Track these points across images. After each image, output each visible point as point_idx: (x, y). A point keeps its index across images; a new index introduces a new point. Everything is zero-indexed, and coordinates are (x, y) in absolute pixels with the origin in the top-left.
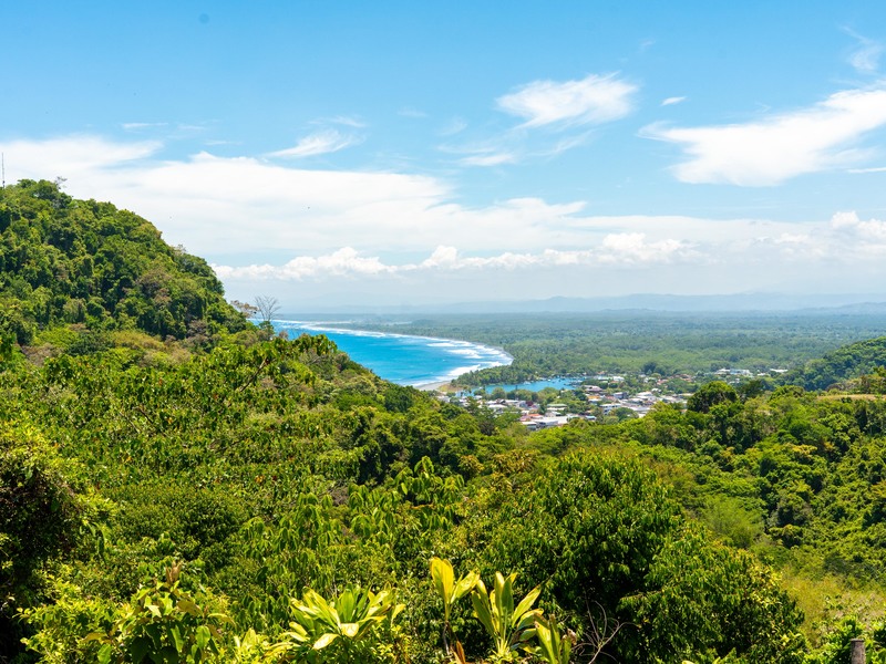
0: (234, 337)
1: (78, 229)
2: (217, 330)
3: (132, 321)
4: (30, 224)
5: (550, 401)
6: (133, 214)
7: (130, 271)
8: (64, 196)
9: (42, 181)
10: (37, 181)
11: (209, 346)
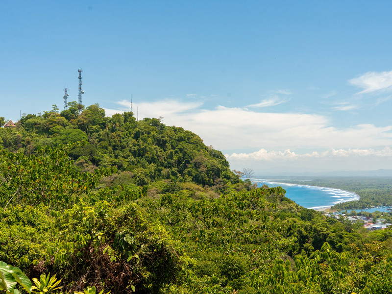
0: (233, 186)
1: (168, 139)
2: (226, 183)
3: (190, 178)
4: (148, 137)
5: (378, 217)
6: (191, 132)
7: (190, 157)
8: (162, 125)
9: (153, 119)
10: (151, 118)
11: (223, 190)
